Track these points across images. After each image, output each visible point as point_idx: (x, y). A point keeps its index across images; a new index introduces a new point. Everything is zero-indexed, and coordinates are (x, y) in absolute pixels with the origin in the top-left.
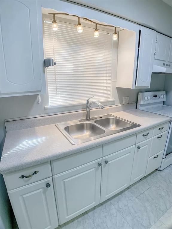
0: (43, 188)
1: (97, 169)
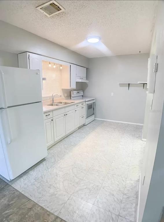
1: (64, 117)
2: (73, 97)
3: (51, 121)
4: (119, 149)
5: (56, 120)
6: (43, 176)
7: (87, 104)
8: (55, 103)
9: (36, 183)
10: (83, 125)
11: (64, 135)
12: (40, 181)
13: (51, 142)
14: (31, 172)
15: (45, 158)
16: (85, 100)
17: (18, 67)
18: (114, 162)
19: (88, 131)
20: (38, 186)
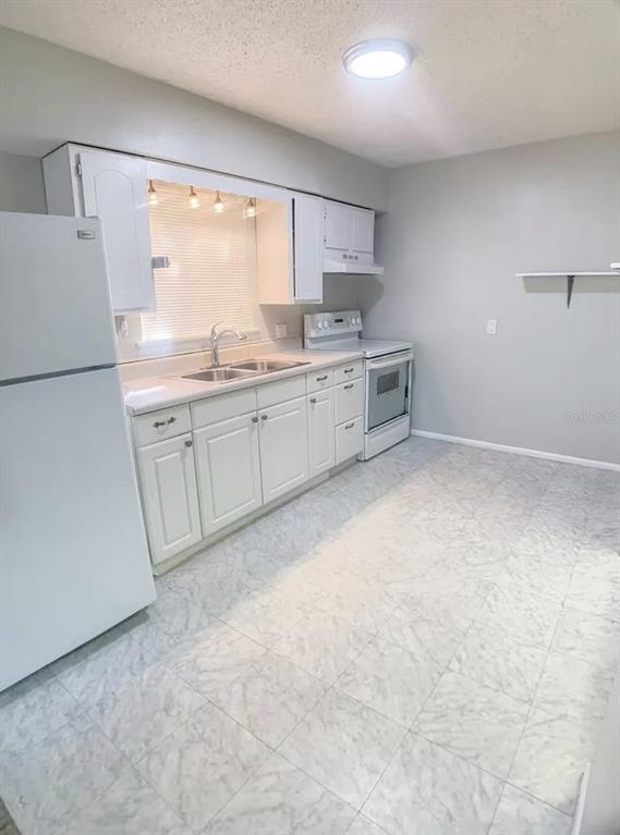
0: (181, 450)
1: (252, 430)
2: (313, 340)
3: (182, 445)
4: (495, 597)
5: (210, 442)
6: (110, 702)
7: (371, 371)
8: (223, 369)
9: (67, 734)
10: (354, 460)
11: (253, 504)
12: (87, 727)
13: (189, 536)
14: (70, 674)
15: (147, 608)
16: (359, 354)
17: (47, 213)
18: (455, 665)
19: (368, 488)
20: (68, 754)
